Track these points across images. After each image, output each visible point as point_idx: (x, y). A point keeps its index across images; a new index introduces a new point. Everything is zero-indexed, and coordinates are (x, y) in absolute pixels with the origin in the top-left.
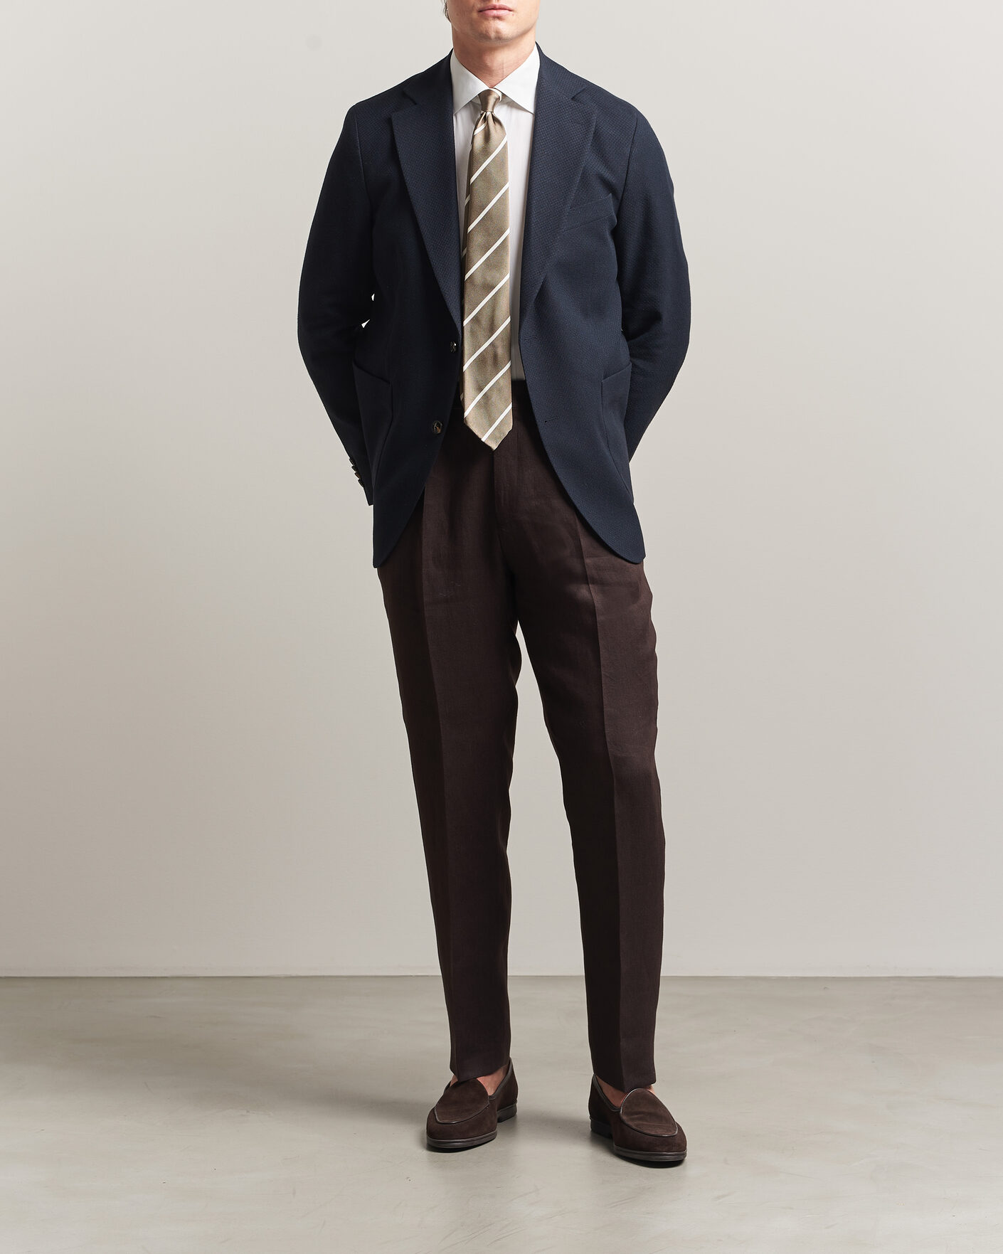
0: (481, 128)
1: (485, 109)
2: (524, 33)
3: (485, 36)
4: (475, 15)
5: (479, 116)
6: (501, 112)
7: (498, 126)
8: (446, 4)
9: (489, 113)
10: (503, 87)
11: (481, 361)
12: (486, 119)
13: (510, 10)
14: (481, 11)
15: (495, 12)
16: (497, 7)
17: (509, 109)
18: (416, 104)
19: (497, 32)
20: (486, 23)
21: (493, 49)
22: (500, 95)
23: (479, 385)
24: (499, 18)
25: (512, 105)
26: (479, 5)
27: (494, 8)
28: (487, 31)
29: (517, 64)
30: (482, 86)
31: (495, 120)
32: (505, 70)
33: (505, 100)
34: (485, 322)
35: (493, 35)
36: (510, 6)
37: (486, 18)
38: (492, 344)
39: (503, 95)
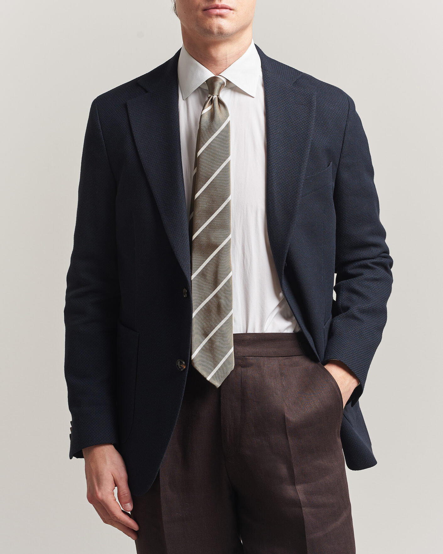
0: (208, 109)
1: (212, 93)
2: (243, 29)
3: (209, 31)
4: (200, 13)
5: (207, 99)
6: (225, 96)
7: (222, 108)
8: (175, 4)
9: (215, 96)
10: (227, 74)
11: (207, 309)
12: (212, 102)
13: (231, 9)
14: (205, 10)
15: (218, 11)
16: (220, 7)
17: (233, 92)
18: (146, 92)
19: (220, 28)
20: (210, 20)
21: (216, 43)
22: (225, 81)
23: (205, 332)
24: (221, 16)
25: (235, 89)
26: (204, 5)
27: (217, 7)
28: (211, 27)
29: (239, 55)
30: (208, 74)
31: (220, 102)
32: (228, 60)
33: (229, 85)
34: (210, 276)
35: (215, 30)
36: (231, 6)
37: (210, 16)
38: (216, 296)
39: (228, 81)
